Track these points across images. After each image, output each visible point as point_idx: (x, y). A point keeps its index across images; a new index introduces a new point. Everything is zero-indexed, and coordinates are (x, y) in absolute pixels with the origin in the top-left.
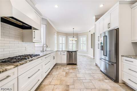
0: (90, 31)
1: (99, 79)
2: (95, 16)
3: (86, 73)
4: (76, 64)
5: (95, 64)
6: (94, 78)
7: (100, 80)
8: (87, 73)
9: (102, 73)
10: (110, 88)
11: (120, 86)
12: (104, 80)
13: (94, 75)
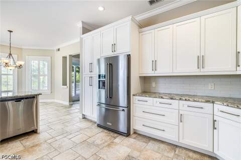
0: (59, 50)
1: (106, 144)
2: (83, 22)
3: (76, 145)
4: (34, 132)
5: (81, 117)
6: (98, 146)
7: (109, 145)
8: (78, 142)
9: (102, 130)
10: (129, 150)
11: (135, 138)
12: (114, 141)
13: (92, 139)
